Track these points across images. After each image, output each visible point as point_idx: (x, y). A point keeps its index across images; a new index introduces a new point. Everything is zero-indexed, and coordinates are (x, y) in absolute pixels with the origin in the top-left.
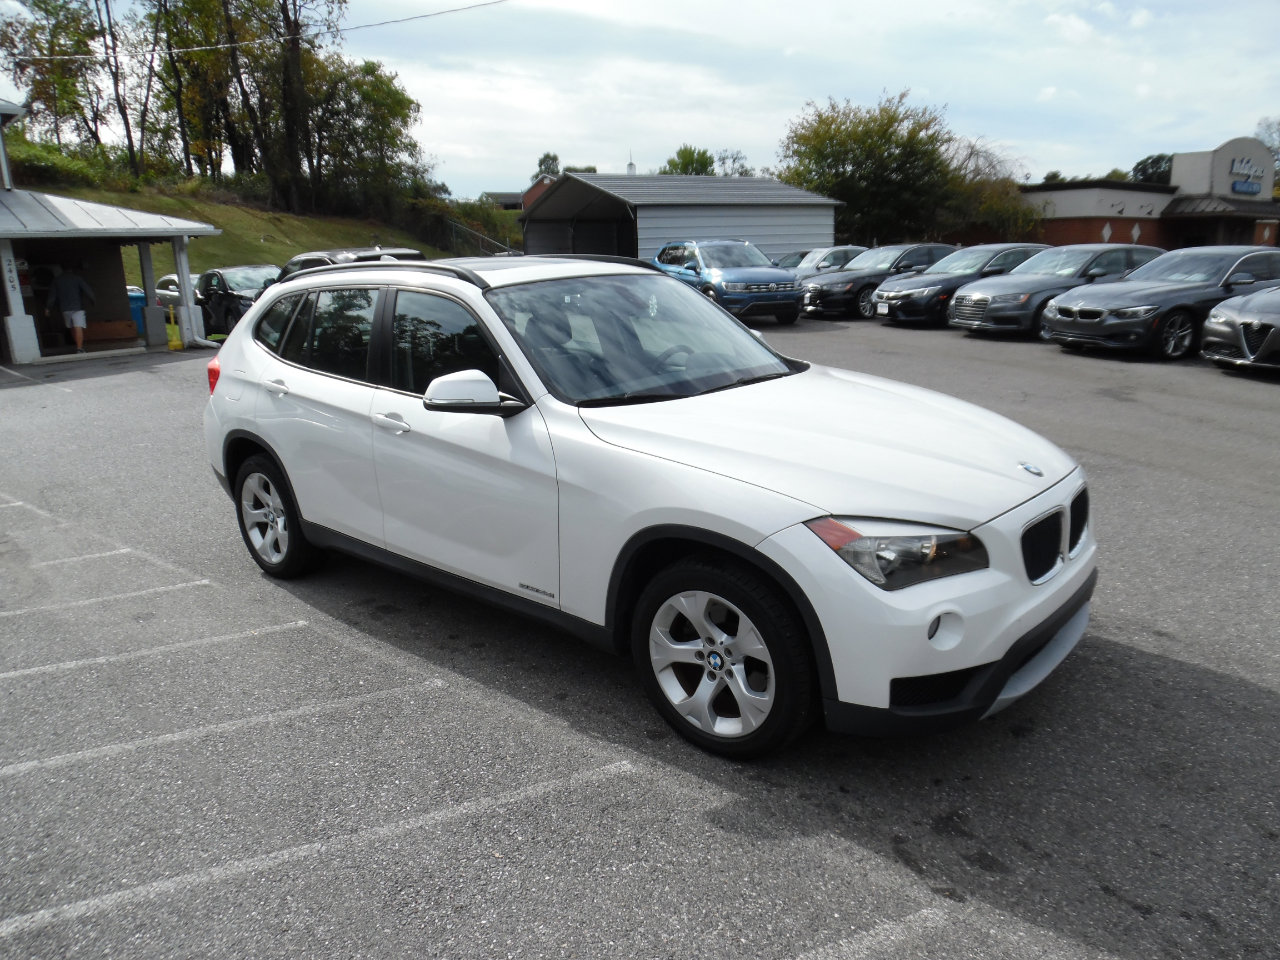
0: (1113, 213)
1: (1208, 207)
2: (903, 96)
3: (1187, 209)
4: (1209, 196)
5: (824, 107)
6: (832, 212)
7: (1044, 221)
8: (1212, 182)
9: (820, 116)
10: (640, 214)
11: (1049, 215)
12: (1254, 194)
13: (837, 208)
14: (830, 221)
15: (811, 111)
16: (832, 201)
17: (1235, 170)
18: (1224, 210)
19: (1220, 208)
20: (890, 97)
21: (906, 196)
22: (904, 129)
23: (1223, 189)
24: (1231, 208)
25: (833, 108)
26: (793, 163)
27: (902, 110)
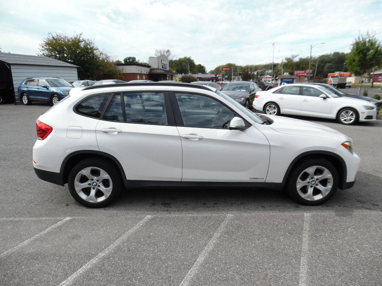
0: (139, 72)
1: (159, 71)
2: (81, 34)
3: (154, 72)
4: (158, 69)
5: (55, 35)
6: (76, 69)
7: (124, 74)
8: (158, 65)
9: (53, 38)
10: (12, 67)
11: (125, 72)
12: (166, 68)
13: (77, 68)
14: (76, 72)
15: (51, 36)
16: (75, 66)
17: (162, 62)
18: (163, 72)
19: (162, 72)
20: (77, 34)
21: (87, 65)
22: (82, 45)
23: (161, 67)
24: (164, 72)
25: (57, 35)
26: (46, 52)
27: (81, 39)
